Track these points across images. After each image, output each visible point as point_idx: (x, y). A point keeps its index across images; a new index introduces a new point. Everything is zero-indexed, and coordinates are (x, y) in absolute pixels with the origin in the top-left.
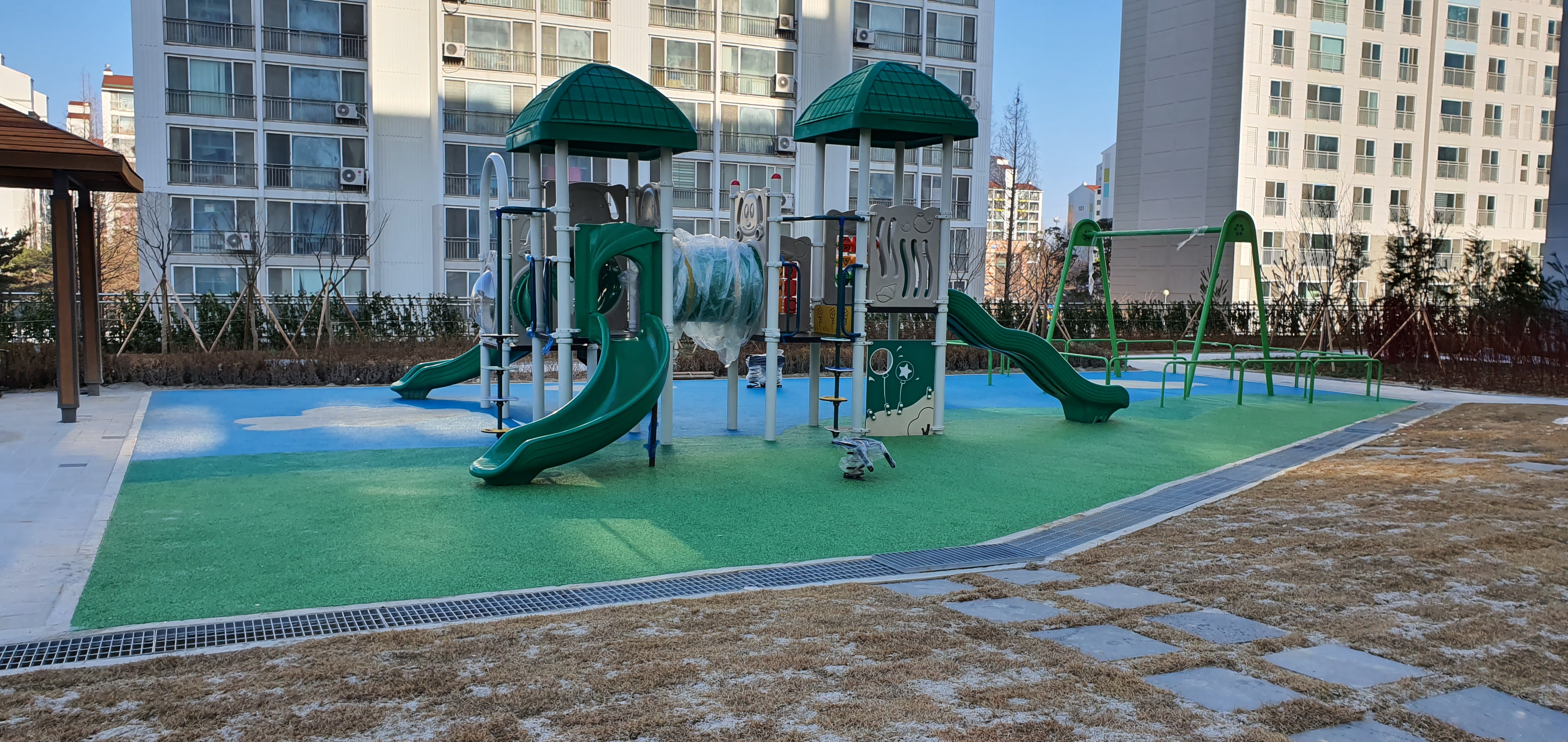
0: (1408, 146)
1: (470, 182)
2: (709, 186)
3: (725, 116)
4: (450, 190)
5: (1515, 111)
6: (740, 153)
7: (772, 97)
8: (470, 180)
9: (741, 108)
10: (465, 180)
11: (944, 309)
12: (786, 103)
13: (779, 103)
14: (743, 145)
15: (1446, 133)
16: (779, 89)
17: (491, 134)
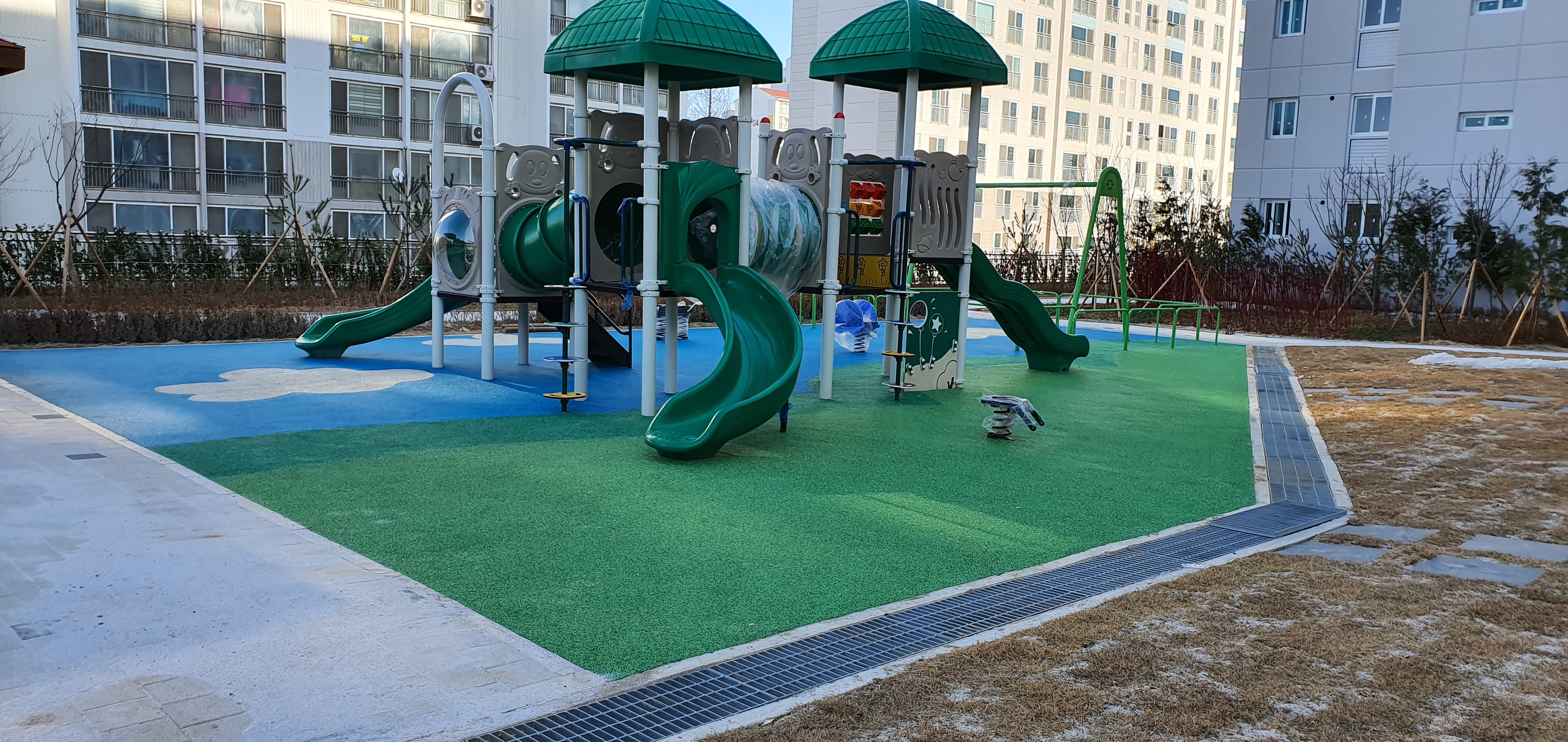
0: (1043, 109)
1: (114, 98)
2: (398, 115)
3: (415, 39)
4: (87, 106)
5: (1123, 82)
6: (432, 79)
7: (466, 21)
8: (114, 95)
9: (433, 31)
10: (107, 95)
11: (968, 259)
12: (480, 29)
13: (474, 27)
14: (436, 71)
15: (1072, 99)
16: (474, 13)
17: (139, 42)
